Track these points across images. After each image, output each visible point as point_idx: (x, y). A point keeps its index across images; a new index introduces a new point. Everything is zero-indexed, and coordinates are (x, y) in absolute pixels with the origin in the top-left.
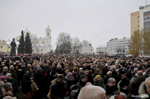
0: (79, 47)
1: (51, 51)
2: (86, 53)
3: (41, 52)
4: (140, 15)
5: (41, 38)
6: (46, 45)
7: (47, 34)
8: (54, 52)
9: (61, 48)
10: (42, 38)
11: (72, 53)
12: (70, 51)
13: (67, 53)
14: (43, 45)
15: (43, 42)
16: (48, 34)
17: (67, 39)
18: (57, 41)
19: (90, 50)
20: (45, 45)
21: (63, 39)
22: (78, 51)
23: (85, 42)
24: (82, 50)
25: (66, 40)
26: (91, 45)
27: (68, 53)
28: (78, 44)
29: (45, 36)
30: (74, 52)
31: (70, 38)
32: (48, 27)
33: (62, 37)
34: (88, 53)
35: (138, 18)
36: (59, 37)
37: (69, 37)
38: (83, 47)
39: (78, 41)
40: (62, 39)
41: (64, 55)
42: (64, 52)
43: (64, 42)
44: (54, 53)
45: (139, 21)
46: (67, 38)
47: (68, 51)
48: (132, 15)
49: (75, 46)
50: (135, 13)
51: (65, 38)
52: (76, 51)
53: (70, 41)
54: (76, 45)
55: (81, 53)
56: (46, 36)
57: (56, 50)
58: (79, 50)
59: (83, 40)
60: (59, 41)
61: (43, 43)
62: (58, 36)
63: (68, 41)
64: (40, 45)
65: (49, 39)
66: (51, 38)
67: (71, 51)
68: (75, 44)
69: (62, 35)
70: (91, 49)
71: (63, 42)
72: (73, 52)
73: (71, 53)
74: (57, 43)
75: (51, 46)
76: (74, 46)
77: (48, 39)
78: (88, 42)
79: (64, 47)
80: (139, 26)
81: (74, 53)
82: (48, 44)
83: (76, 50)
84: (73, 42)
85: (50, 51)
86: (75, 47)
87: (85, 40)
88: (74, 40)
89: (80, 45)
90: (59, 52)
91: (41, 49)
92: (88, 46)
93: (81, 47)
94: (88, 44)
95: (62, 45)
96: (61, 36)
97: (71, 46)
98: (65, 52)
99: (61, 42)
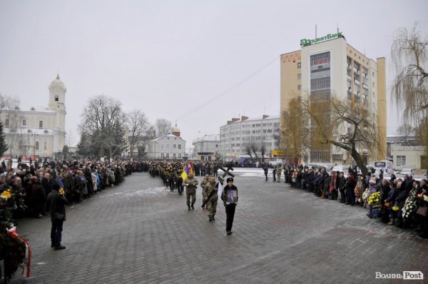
0: (146, 139)
1: (66, 148)
2: (165, 155)
3: (34, 151)
4: (302, 61)
5: (33, 109)
6: (51, 132)
7: (54, 99)
8: (74, 151)
9: (93, 141)
10: (37, 110)
11: (125, 154)
12: (119, 148)
13: (111, 154)
14: (41, 132)
15: (41, 122)
16: (57, 99)
17: (112, 117)
18: (84, 119)
19: (175, 146)
20: (46, 132)
21: (101, 115)
22: (142, 149)
23: (163, 125)
24: (153, 148)
25: (110, 117)
26: (177, 134)
27: (115, 154)
28: (142, 129)
29: (48, 107)
30: (131, 152)
31: (121, 114)
32: (58, 78)
33: (97, 109)
34: (171, 156)
35: (299, 67)
36: (88, 109)
37: (117, 109)
38: (156, 140)
39: (142, 122)
40: (97, 115)
41: (102, 159)
42: (102, 151)
43: (102, 124)
44: (72, 153)
45: (299, 75)
46: (113, 112)
47: (114, 148)
48: (284, 58)
49: (133, 137)
50: (291, 54)
51: (105, 112)
52: (136, 151)
53: (121, 121)
54: (136, 134)
55: (150, 155)
56: (49, 105)
57: (79, 146)
58: (147, 146)
59: (159, 121)
60: (87, 121)
61: (41, 125)
62: (87, 105)
63: (113, 122)
64: (29, 131)
65: (58, 114)
66: (64, 113)
67: (122, 150)
68: (134, 131)
69: (96, 104)
70: (180, 146)
71: (99, 125)
72: (129, 151)
73: (123, 154)
74: (81, 127)
75: (65, 133)
76: (131, 134)
77: (55, 114)
78: (170, 125)
79: (104, 137)
80: (299, 87)
81: (132, 156)
82: (55, 129)
83: (139, 147)
84: (128, 125)
85: (61, 149)
86: (134, 140)
87: (164, 120)
88: (130, 120)
89: (149, 132)
90: (89, 153)
91: (32, 143)
92: (171, 135)
93: (152, 138)
94: (170, 131)
95: (98, 131)
96: (93, 106)
97: (123, 134)
98: (107, 153)
99: (95, 124)
